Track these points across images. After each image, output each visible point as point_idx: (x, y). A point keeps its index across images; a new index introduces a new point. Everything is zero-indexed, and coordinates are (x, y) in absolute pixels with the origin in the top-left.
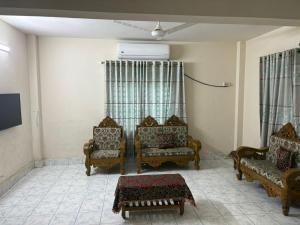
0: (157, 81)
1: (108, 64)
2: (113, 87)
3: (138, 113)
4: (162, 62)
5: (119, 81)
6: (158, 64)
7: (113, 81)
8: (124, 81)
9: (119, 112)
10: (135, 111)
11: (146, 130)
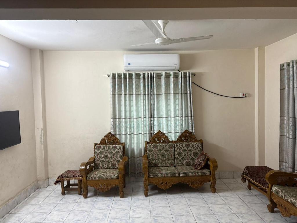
0: (167, 94)
1: (114, 77)
2: (120, 101)
3: (148, 128)
4: (172, 73)
5: (125, 95)
6: (168, 76)
7: (120, 95)
8: (131, 95)
9: (126, 128)
10: (145, 126)
11: (155, 147)
